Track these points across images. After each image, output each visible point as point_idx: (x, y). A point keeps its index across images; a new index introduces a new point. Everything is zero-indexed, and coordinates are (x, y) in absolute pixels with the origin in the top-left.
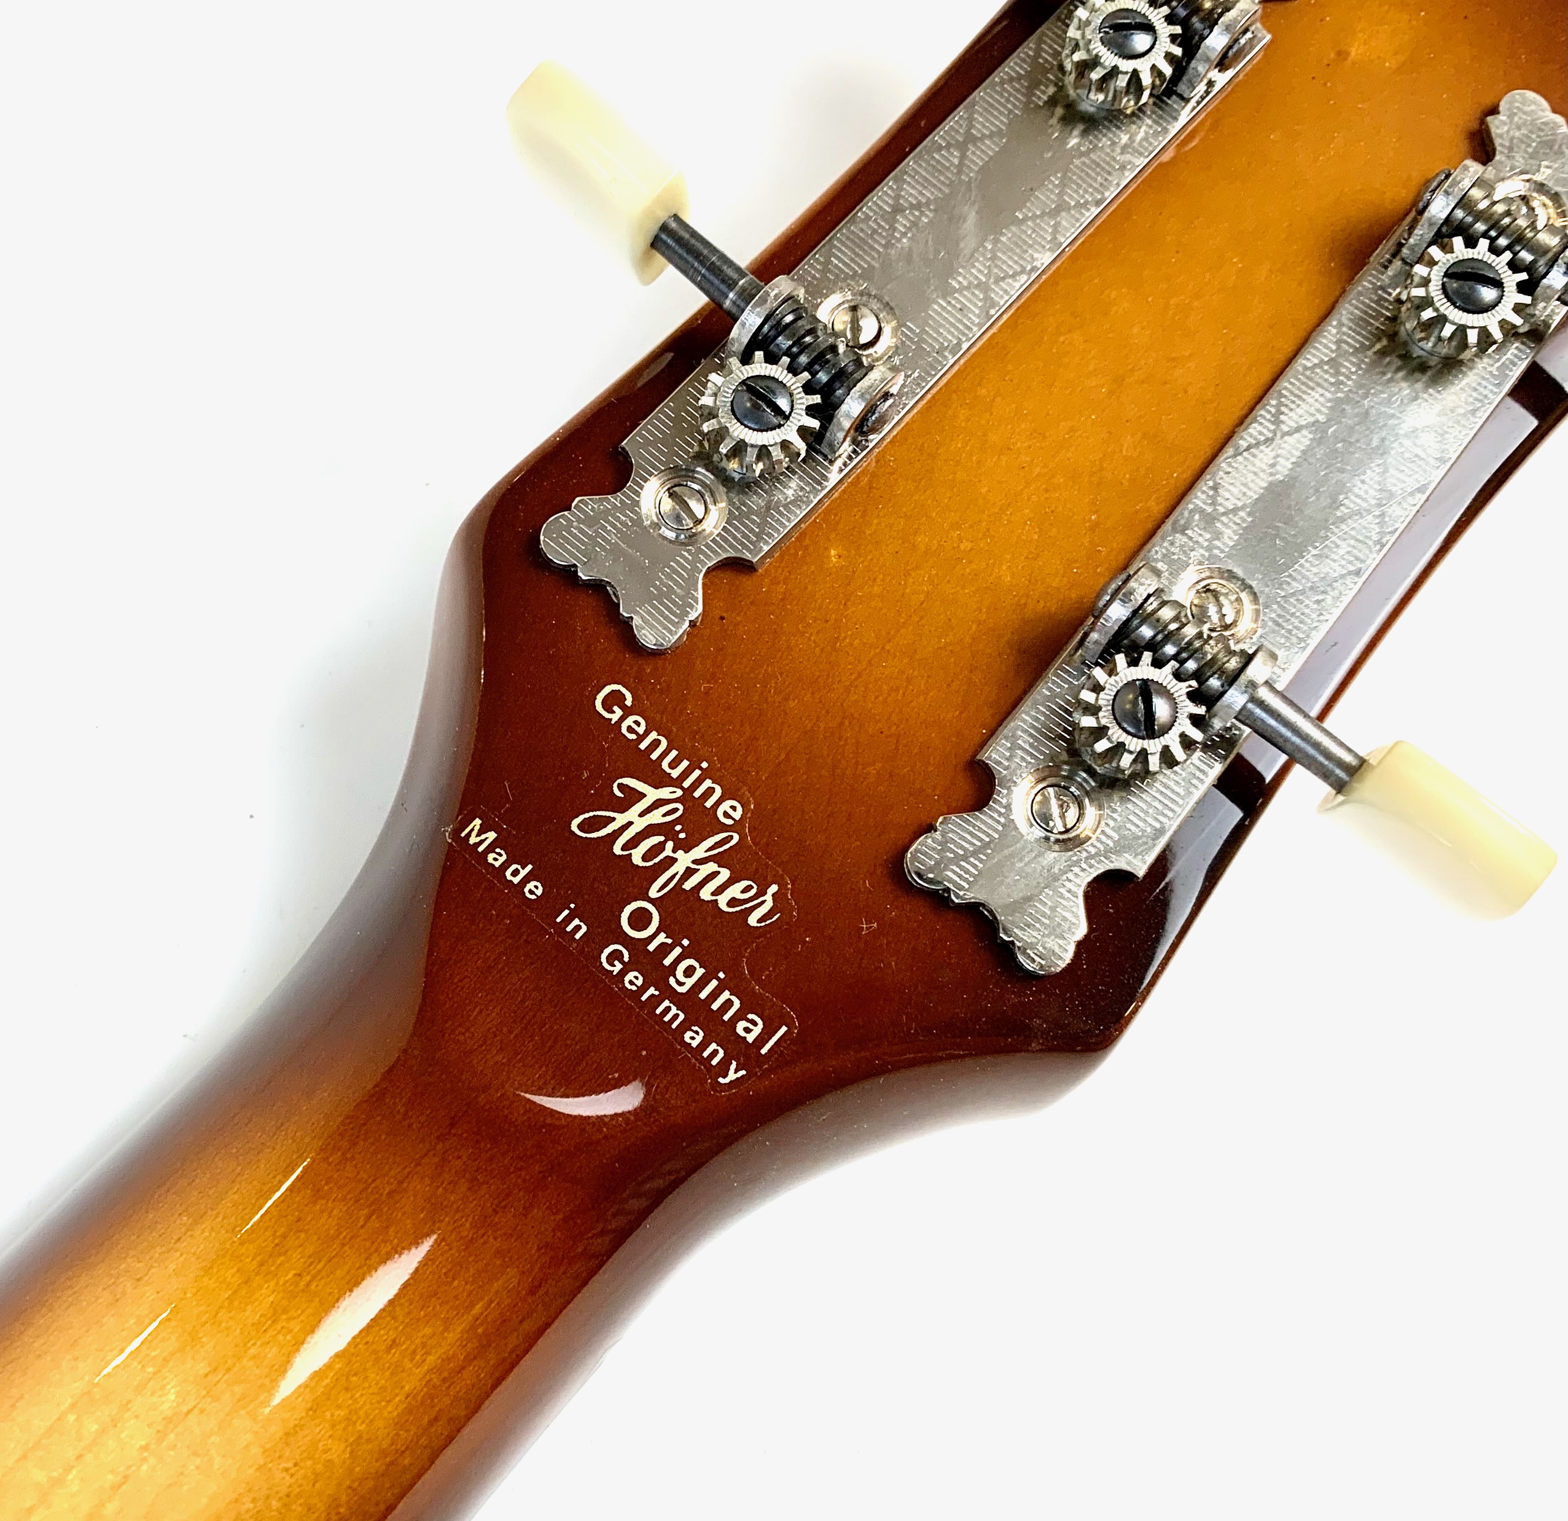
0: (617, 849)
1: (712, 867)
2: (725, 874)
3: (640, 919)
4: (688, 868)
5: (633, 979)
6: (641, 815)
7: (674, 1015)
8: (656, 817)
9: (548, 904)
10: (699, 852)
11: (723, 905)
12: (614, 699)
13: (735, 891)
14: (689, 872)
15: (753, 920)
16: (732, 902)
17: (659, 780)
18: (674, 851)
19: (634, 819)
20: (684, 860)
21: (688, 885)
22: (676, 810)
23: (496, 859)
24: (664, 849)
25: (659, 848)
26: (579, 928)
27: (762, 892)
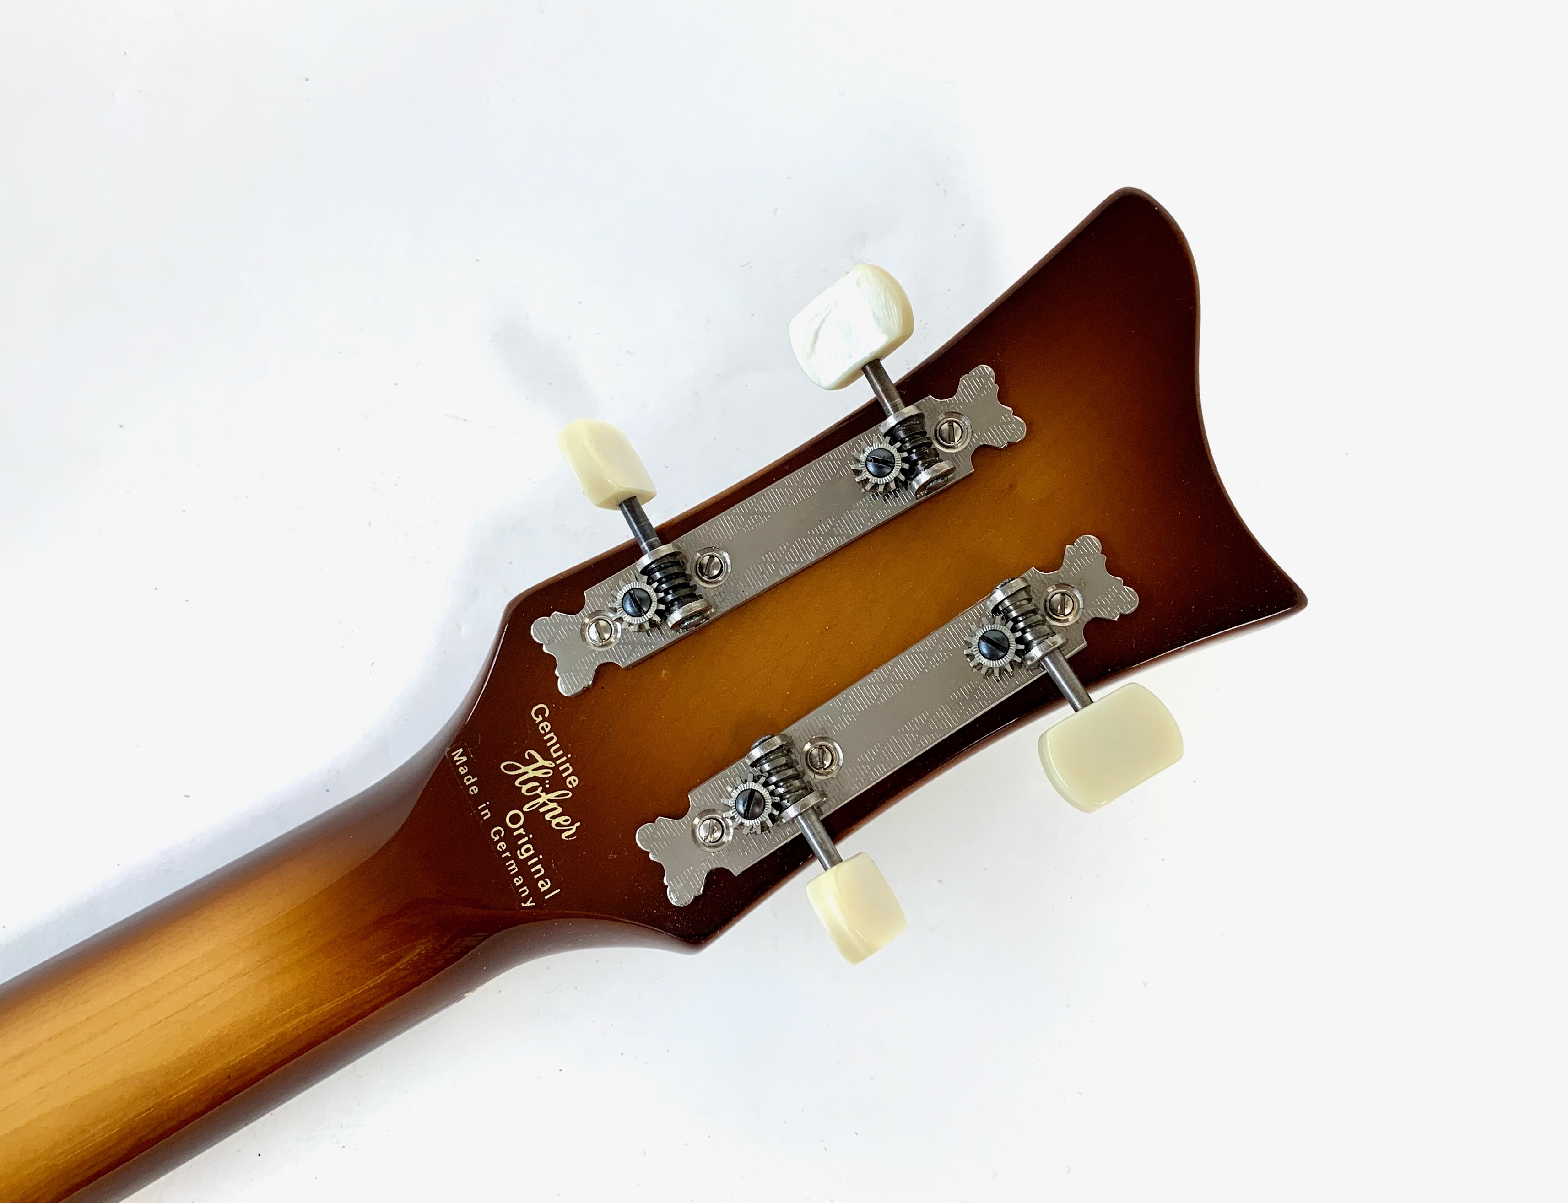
0: (517, 783)
1: (555, 805)
2: (560, 810)
3: (515, 819)
4: (544, 802)
5: (502, 846)
6: (533, 770)
7: (513, 867)
8: (539, 774)
9: (478, 799)
10: (552, 796)
11: (553, 825)
12: (541, 712)
13: (561, 820)
14: (544, 804)
15: (563, 836)
16: (558, 824)
17: (547, 756)
18: (541, 792)
19: (529, 771)
20: (544, 797)
21: (542, 810)
22: (549, 773)
23: (463, 771)
24: (537, 790)
25: (535, 788)
26: (487, 814)
27: (572, 824)
